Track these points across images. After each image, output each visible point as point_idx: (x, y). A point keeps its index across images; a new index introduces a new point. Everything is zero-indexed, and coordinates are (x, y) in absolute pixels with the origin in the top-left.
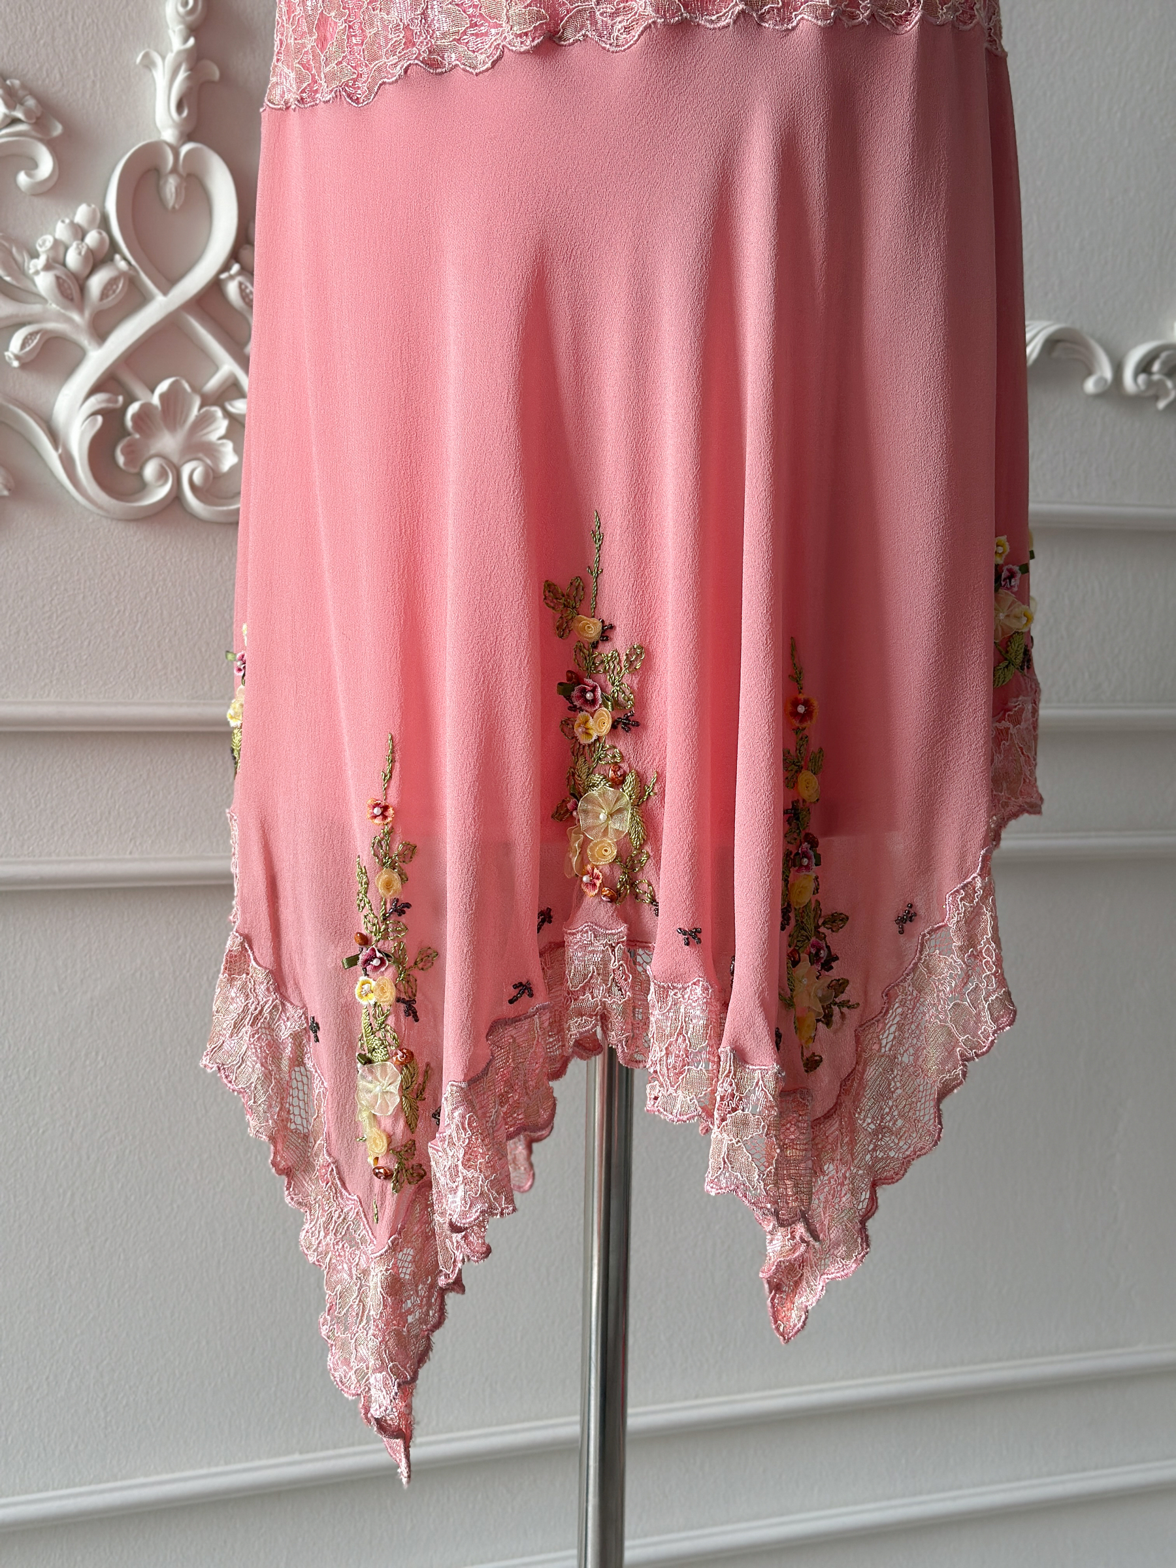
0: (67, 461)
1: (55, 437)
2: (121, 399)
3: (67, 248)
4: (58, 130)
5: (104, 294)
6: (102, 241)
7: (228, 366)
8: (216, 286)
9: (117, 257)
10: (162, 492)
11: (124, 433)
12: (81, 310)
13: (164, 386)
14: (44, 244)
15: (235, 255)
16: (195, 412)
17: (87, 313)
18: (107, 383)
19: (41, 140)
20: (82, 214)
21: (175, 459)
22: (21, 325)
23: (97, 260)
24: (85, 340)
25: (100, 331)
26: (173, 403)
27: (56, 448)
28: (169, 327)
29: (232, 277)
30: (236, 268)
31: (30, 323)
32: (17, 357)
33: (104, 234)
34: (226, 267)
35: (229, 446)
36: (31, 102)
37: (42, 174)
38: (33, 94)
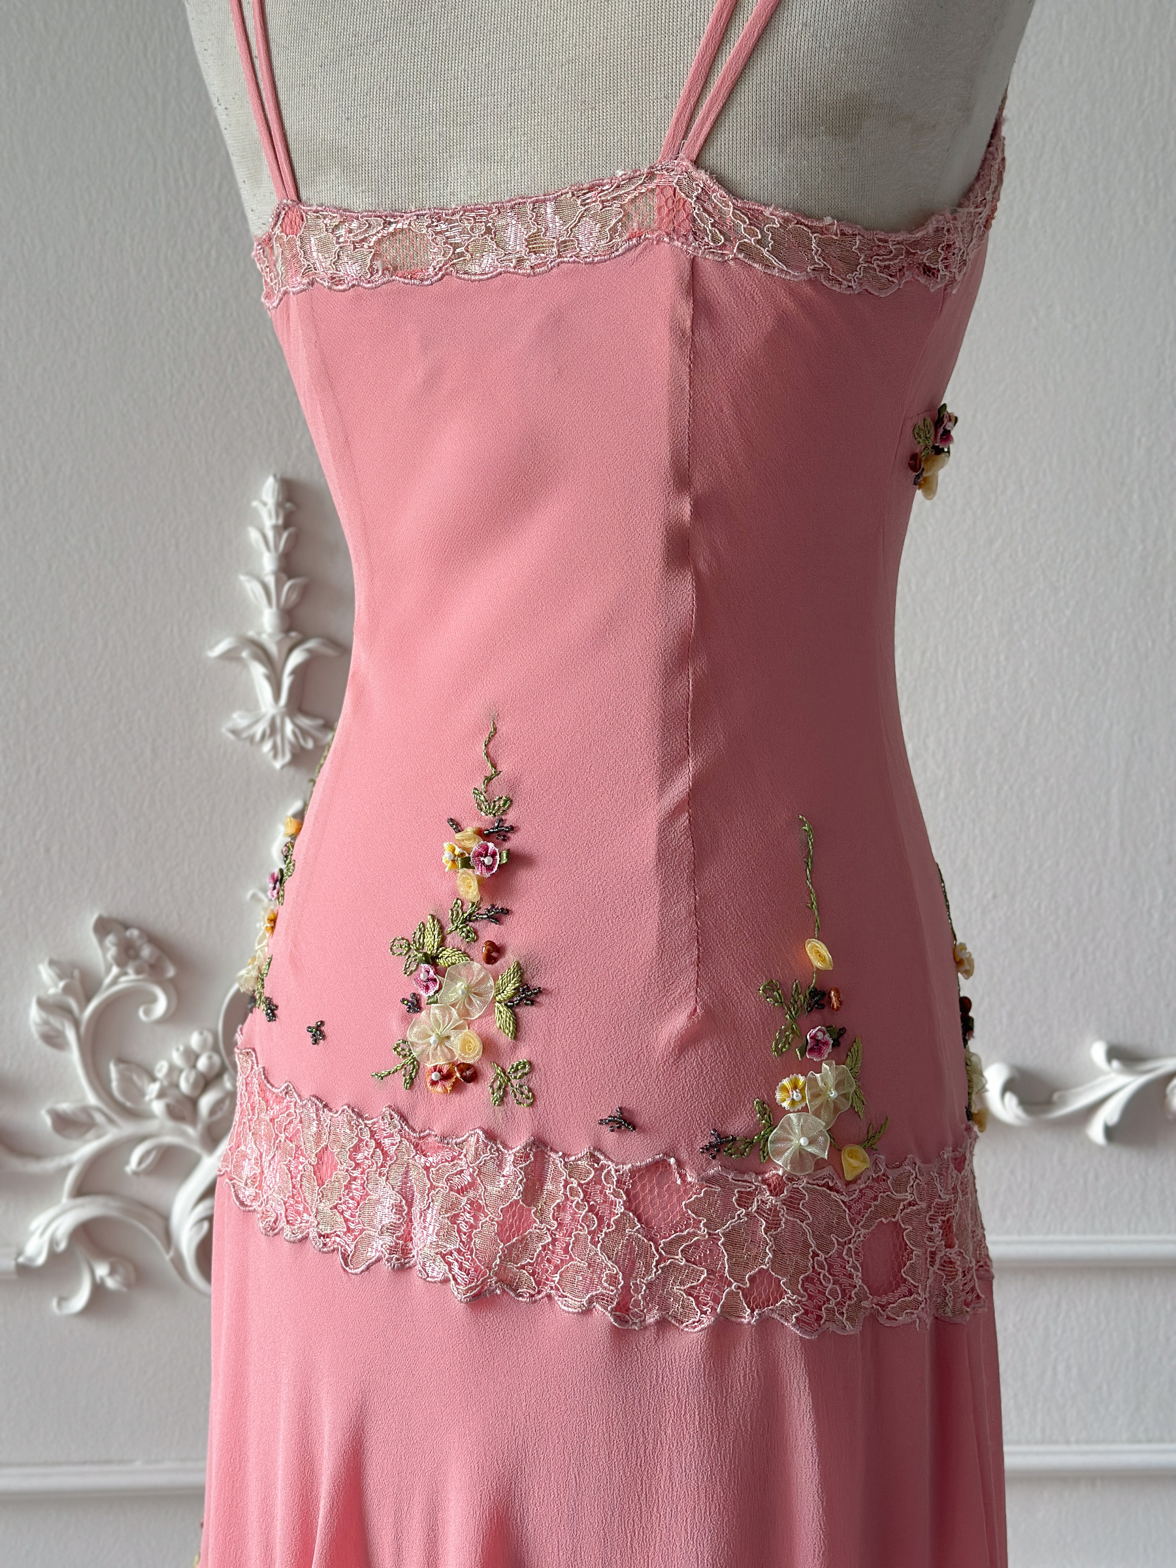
0: (178, 1261)
1: (168, 1241)
3: (180, 1074)
4: (173, 971)
5: (213, 1111)
6: (213, 1064)
9: (226, 1076)
12: (193, 1125)
14: (162, 1069)
17: (200, 1126)
19: (156, 982)
20: (195, 1040)
22: (141, 1141)
23: (207, 1082)
25: (211, 1140)
27: (168, 1252)
31: (151, 1137)
32: (134, 1172)
33: (216, 1057)
36: (146, 951)
37: (161, 1006)
38: (152, 939)
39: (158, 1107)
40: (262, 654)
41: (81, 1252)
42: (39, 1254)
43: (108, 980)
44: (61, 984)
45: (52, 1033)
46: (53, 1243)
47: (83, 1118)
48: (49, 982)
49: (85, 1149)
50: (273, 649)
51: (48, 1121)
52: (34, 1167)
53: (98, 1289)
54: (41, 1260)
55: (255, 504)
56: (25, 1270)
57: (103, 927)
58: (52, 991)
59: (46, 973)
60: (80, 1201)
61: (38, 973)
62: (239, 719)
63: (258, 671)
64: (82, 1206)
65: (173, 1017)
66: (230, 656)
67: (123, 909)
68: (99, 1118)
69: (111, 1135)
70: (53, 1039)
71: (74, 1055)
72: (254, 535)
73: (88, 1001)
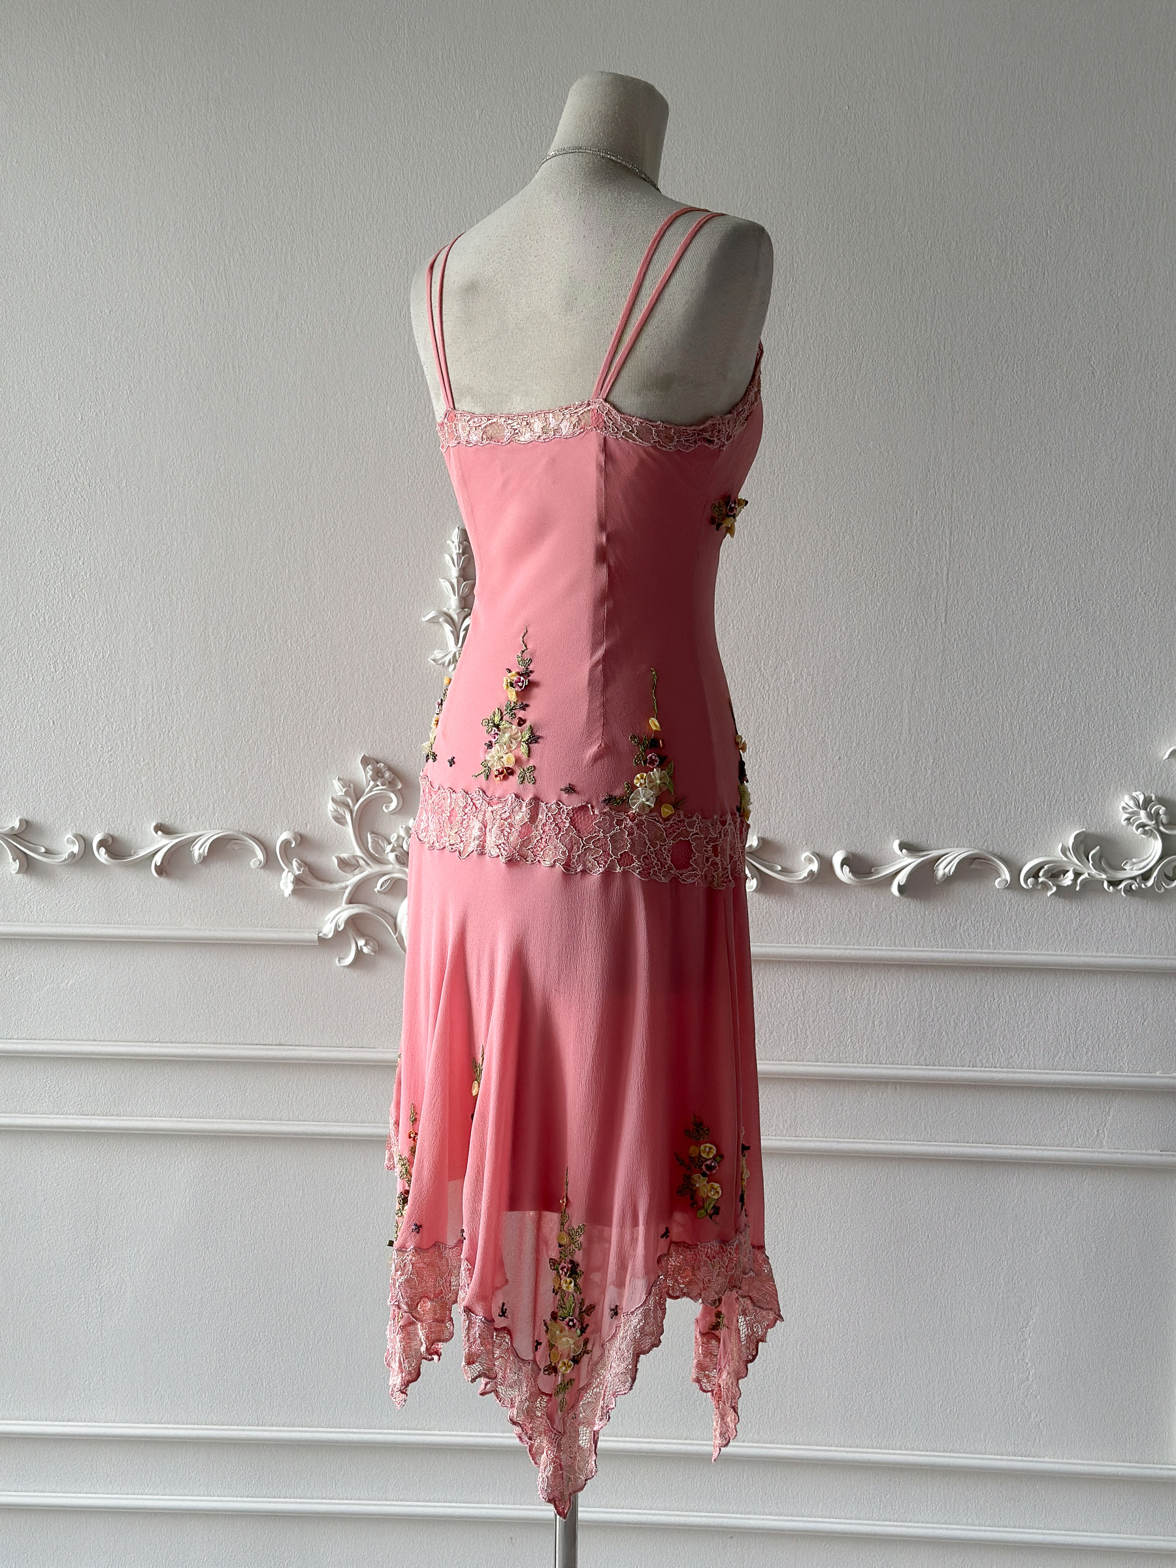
0: (401, 939)
1: (395, 927)
3: (404, 839)
4: (400, 785)
14: (394, 838)
19: (392, 791)
22: (384, 874)
27: (394, 935)
31: (388, 874)
32: (379, 892)
36: (387, 775)
37: (393, 805)
38: (390, 769)
39: (392, 857)
40: (450, 620)
41: (351, 933)
42: (330, 932)
43: (367, 790)
44: (344, 790)
45: (339, 816)
46: (337, 926)
47: (354, 862)
48: (338, 789)
49: (353, 879)
50: (455, 617)
51: (336, 861)
52: (328, 887)
53: (359, 952)
54: (330, 936)
55: (448, 542)
56: (322, 940)
57: (365, 761)
58: (340, 793)
59: (337, 784)
60: (351, 905)
61: (333, 785)
62: (438, 654)
63: (448, 628)
64: (352, 908)
65: (401, 811)
66: (434, 621)
67: (376, 753)
68: (362, 862)
69: (368, 871)
70: (339, 820)
71: (350, 829)
72: (447, 558)
73: (358, 801)
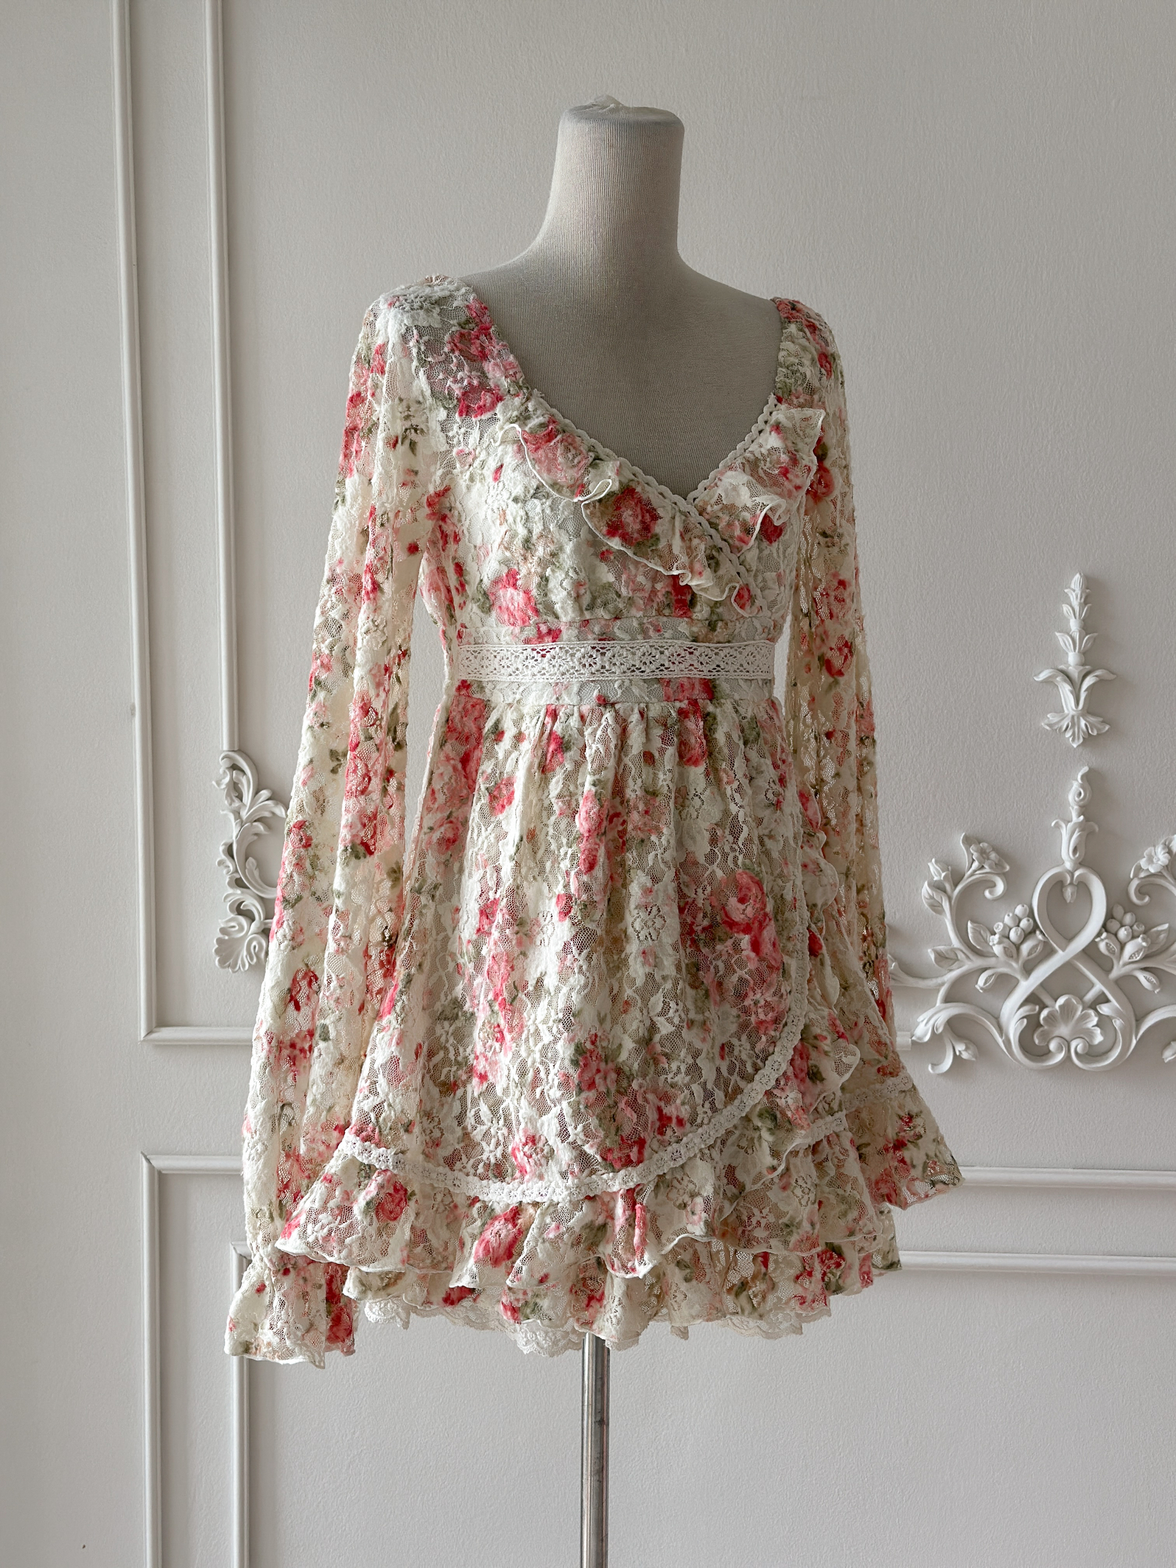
0: (1007, 1042)
1: (1001, 1030)
2: (1037, 1008)
3: (1010, 929)
4: (1008, 868)
5: (1029, 954)
6: (1029, 925)
7: (1098, 987)
8: (1093, 944)
9: (1038, 932)
10: (1060, 1057)
11: (1039, 1025)
12: (1017, 961)
13: (1061, 1001)
14: (999, 927)
15: (1104, 927)
16: (1079, 1013)
17: (1020, 962)
18: (1032, 999)
19: (998, 874)
20: (1019, 910)
21: (1067, 1038)
23: (1028, 934)
24: (1019, 977)
25: (1028, 970)
26: (1067, 1009)
27: (1001, 1037)
28: (1068, 966)
29: (1102, 940)
30: (1104, 935)
32: (982, 989)
33: (1031, 920)
34: (1099, 934)
35: (1098, 1031)
37: (1000, 889)
38: (997, 848)
39: (997, 950)
40: (1068, 678)
41: (949, 1035)
42: (925, 1035)
43: (970, 872)
44: (943, 874)
45: (936, 903)
46: (934, 1028)
47: (952, 955)
48: (936, 872)
49: (952, 974)
50: (1075, 675)
51: (932, 956)
52: (922, 984)
53: (957, 1058)
54: (927, 1039)
55: (1068, 590)
56: (916, 1045)
57: (968, 841)
58: (937, 878)
59: (934, 867)
60: (949, 1005)
61: (930, 868)
62: (1052, 717)
63: (1065, 689)
64: (951, 1008)
65: (1007, 896)
66: (1048, 681)
68: (961, 956)
69: (967, 966)
70: (937, 907)
71: (948, 917)
72: (1066, 608)
73: (956, 885)
